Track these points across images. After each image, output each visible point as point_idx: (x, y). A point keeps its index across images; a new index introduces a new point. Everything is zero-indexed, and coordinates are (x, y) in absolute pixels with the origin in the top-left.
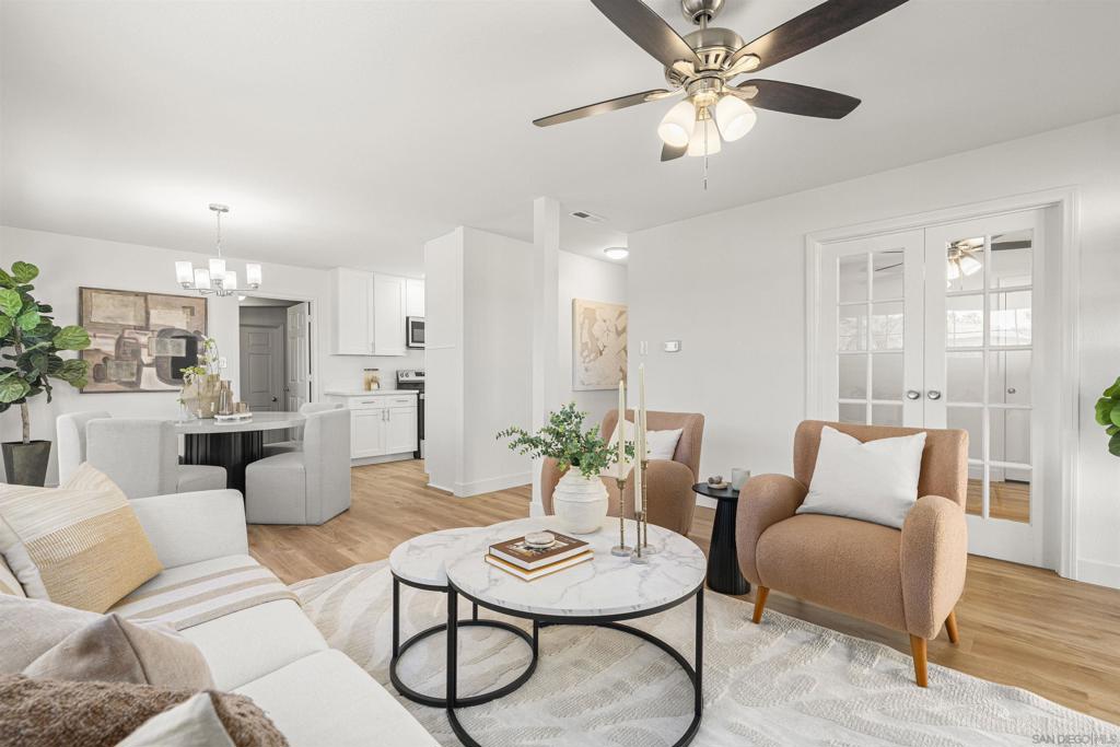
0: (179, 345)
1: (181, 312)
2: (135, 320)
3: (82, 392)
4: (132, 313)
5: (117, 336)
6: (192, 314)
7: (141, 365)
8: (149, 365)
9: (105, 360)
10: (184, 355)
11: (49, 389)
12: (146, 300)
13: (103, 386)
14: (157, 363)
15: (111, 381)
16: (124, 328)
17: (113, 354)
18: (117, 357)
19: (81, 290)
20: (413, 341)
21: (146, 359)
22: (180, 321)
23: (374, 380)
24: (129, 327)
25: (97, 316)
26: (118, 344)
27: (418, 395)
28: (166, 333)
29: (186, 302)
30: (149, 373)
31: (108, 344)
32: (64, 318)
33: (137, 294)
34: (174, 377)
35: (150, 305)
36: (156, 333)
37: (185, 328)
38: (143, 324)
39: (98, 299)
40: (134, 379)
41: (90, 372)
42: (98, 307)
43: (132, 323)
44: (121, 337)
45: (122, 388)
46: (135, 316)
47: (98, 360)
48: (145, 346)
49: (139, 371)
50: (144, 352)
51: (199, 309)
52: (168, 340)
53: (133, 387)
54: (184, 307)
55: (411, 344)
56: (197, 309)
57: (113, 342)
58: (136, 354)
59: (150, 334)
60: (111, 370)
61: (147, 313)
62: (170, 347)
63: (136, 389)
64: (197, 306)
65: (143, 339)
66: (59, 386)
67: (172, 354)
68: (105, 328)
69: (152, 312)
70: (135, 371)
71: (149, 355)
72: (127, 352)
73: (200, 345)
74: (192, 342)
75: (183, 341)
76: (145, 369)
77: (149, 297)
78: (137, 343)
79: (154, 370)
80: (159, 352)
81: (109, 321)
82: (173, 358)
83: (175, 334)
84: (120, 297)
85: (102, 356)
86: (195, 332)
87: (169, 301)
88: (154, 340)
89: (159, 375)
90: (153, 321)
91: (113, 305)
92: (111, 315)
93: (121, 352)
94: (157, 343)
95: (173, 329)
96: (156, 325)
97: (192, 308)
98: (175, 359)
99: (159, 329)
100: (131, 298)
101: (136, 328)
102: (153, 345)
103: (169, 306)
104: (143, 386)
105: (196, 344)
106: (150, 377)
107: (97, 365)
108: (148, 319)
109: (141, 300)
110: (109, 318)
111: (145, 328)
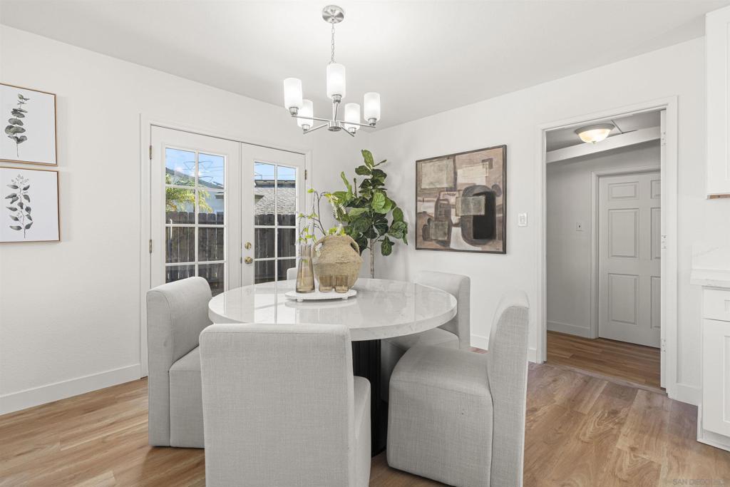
0: (479, 203)
1: (480, 167)
2: (447, 183)
3: (417, 248)
4: (445, 177)
5: (436, 199)
6: (491, 166)
7: (451, 225)
8: (456, 225)
9: (429, 220)
10: (483, 213)
12: (454, 161)
13: (427, 244)
14: (462, 223)
15: (432, 240)
16: (441, 190)
17: (433, 215)
18: (436, 218)
19: (417, 162)
21: (455, 219)
22: (480, 176)
24: (443, 190)
25: (426, 183)
26: (436, 208)
28: (470, 191)
29: (484, 155)
30: (456, 231)
31: (430, 207)
33: (448, 157)
34: (475, 237)
35: (457, 165)
36: (461, 192)
37: (484, 184)
38: (452, 185)
39: (426, 169)
40: (446, 238)
42: (425, 175)
43: (445, 185)
44: (438, 200)
45: (439, 246)
46: (447, 179)
47: (425, 221)
48: (454, 206)
49: (449, 231)
50: (453, 211)
51: (497, 160)
52: (470, 199)
53: (445, 245)
54: (483, 161)
56: (495, 160)
57: (433, 204)
58: (448, 214)
59: (457, 193)
60: (432, 231)
61: (455, 173)
62: (472, 206)
63: (447, 248)
64: (499, 157)
65: (452, 200)
67: (473, 213)
68: (429, 193)
69: (459, 172)
70: (446, 231)
71: (456, 215)
72: (442, 213)
73: (499, 201)
74: (490, 196)
75: (483, 198)
76: (454, 229)
77: (456, 157)
78: (448, 204)
79: (459, 229)
80: (463, 211)
81: (432, 187)
82: (475, 216)
83: (477, 191)
84: (438, 163)
85: (428, 218)
86: (493, 187)
87: (473, 156)
88: (460, 199)
89: (464, 236)
90: (460, 180)
91: (434, 172)
92: (432, 180)
93: (438, 213)
94: (462, 203)
95: (474, 187)
96: (462, 184)
97: (490, 160)
98: (477, 219)
99: (463, 189)
100: (445, 162)
101: (448, 190)
102: (459, 205)
103: (472, 163)
104: (452, 246)
105: (493, 199)
106: (457, 237)
107: (425, 225)
108: (455, 179)
109: (450, 162)
110: (432, 183)
111: (453, 188)
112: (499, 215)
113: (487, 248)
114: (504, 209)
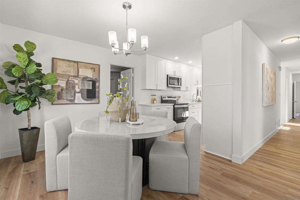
0: (89, 84)
1: (90, 70)
2: (73, 73)
3: (52, 104)
4: (72, 70)
5: (67, 80)
6: (94, 71)
7: (75, 92)
8: (78, 93)
9: (62, 90)
10: (91, 88)
11: (39, 103)
12: (78, 64)
13: (61, 101)
14: (81, 92)
15: (64, 99)
16: (70, 76)
17: (65, 87)
18: (67, 89)
19: (53, 59)
20: (169, 84)
21: (77, 90)
22: (89, 74)
23: (154, 100)
24: (71, 76)
25: (59, 71)
26: (67, 84)
27: (174, 106)
28: (85, 79)
29: (92, 66)
30: (78, 95)
31: (63, 83)
32: (46, 70)
33: (74, 62)
34: (87, 98)
35: (79, 67)
36: (81, 79)
37: (92, 77)
38: (76, 75)
39: (60, 63)
40: (73, 98)
41: (56, 95)
42: (60, 66)
43: (73, 74)
44: (68, 80)
45: (68, 102)
46: (73, 71)
47: (59, 90)
48: (77, 84)
49: (75, 95)
50: (77, 86)
51: (97, 69)
52: (86, 82)
53: (72, 102)
54: (91, 68)
55: (169, 86)
56: (96, 69)
57: (65, 82)
58: (74, 88)
59: (79, 79)
60: (64, 95)
61: (78, 70)
62: (86, 85)
63: (73, 103)
64: (96, 68)
65: (76, 81)
66: (43, 101)
67: (87, 88)
68: (62, 76)
69: (80, 70)
70: (73, 95)
71: (78, 88)
72: (70, 86)
73: (97, 84)
74: (94, 83)
75: (91, 83)
76: (77, 94)
77: (79, 63)
78: (74, 83)
79: (80, 94)
80: (82, 87)
81: (64, 73)
82: (87, 89)
83: (88, 80)
84: (68, 63)
85: (61, 88)
86: (95, 79)
87: (87, 65)
88: (80, 81)
89: (82, 97)
90: (80, 73)
91: (65, 66)
92: (64, 70)
93: (68, 86)
94: (82, 83)
95: (87, 78)
96: (81, 75)
97: (94, 69)
98: (88, 90)
99: (82, 77)
100: (72, 63)
101: (74, 76)
102: (80, 84)
103: (86, 67)
104: (76, 102)
105: (95, 84)
106: (79, 97)
107: (59, 92)
108: (78, 73)
109: (76, 65)
110: (64, 72)
111: (77, 76)
112: (97, 90)
113: (93, 102)
114: (99, 87)
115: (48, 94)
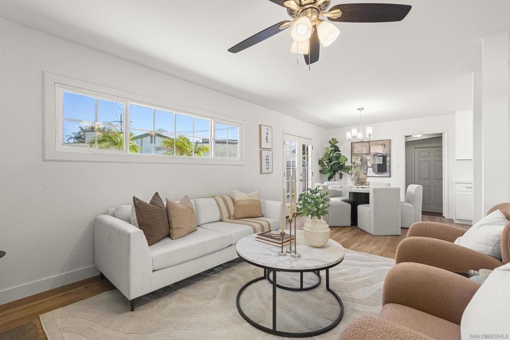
0: (380, 159)
1: (381, 146)
2: (366, 151)
4: (365, 149)
6: (385, 147)
7: (367, 167)
8: (370, 167)
10: (381, 163)
14: (372, 166)
16: (363, 154)
18: (361, 165)
19: (352, 143)
21: (369, 165)
22: (380, 150)
24: (364, 154)
25: (355, 151)
26: (361, 160)
28: (376, 155)
29: (382, 142)
30: (370, 170)
33: (366, 142)
34: (378, 171)
35: (370, 145)
37: (382, 153)
38: (368, 152)
39: (356, 145)
40: (366, 172)
42: (356, 148)
43: (365, 152)
44: (362, 158)
48: (369, 160)
49: (367, 169)
50: (369, 162)
51: (387, 144)
52: (376, 158)
54: (382, 144)
56: (386, 144)
57: (359, 159)
58: (366, 163)
59: (370, 156)
61: (370, 148)
62: (377, 160)
65: (368, 158)
67: (377, 163)
68: (357, 155)
69: (371, 148)
70: (366, 169)
72: (364, 162)
73: (388, 159)
75: (381, 158)
76: (369, 169)
77: (370, 142)
79: (372, 169)
80: (373, 162)
81: (359, 153)
82: (378, 164)
83: (379, 155)
84: (362, 144)
86: (385, 154)
87: (377, 143)
88: (372, 158)
89: (373, 171)
90: (371, 151)
91: (360, 147)
93: (362, 163)
95: (378, 153)
96: (372, 152)
97: (385, 145)
99: (373, 154)
100: (365, 144)
101: (366, 154)
102: (371, 160)
103: (377, 145)
104: (368, 175)
105: (386, 158)
106: (370, 172)
108: (370, 150)
109: (368, 144)
110: (359, 151)
111: (369, 154)
112: (388, 164)
113: (383, 175)
114: (390, 162)
115: (346, 169)
